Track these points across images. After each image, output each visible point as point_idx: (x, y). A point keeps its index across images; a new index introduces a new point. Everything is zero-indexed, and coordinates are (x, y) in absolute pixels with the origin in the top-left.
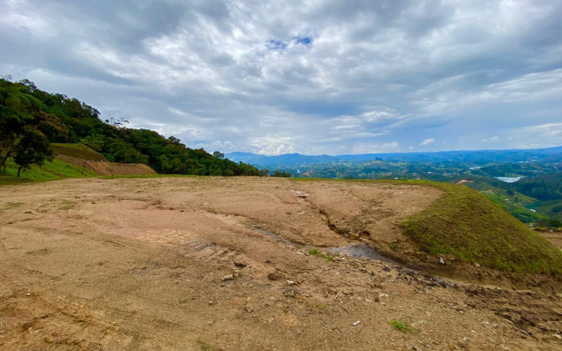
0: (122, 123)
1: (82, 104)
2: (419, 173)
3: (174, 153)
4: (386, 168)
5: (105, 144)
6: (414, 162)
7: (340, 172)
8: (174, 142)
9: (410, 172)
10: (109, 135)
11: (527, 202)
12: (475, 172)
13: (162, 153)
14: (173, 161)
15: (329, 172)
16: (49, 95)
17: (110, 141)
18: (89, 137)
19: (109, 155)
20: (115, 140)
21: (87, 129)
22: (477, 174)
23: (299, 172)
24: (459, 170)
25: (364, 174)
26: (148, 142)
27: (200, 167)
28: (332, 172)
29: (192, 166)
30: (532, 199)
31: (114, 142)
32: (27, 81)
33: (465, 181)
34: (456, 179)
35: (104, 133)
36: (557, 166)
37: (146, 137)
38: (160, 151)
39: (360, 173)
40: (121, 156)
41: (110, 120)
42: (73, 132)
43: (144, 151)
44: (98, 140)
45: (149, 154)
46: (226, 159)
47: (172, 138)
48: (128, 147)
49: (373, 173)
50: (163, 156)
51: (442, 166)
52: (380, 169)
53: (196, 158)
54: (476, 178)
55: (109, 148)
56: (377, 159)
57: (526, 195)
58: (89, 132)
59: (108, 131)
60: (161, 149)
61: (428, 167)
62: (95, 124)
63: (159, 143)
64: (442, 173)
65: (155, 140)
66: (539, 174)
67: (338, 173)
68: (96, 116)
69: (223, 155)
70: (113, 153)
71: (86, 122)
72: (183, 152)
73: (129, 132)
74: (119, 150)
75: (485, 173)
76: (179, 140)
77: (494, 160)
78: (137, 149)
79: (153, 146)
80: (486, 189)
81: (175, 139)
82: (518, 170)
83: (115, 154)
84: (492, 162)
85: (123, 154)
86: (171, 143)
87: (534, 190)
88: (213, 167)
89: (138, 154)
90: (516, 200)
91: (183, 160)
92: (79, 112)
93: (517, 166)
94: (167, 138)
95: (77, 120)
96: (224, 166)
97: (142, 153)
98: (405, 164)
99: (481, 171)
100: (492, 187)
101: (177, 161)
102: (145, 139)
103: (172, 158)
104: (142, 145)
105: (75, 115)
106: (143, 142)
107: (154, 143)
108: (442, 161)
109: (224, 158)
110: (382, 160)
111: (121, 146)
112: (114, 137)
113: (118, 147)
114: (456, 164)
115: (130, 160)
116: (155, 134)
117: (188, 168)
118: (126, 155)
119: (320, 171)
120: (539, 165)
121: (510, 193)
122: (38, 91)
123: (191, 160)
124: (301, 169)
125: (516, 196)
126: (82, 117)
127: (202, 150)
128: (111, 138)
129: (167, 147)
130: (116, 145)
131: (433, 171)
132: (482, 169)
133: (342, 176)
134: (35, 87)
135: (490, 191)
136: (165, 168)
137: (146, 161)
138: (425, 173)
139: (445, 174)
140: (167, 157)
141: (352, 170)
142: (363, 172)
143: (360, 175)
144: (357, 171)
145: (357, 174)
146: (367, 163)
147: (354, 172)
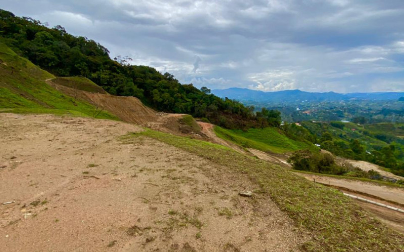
0: (128, 60)
1: (97, 44)
3: (165, 88)
5: (110, 78)
7: (349, 112)
8: (168, 78)
10: (114, 70)
13: (155, 88)
14: (163, 95)
15: (334, 112)
16: (74, 38)
17: (114, 76)
18: (98, 72)
19: (112, 88)
20: (117, 75)
21: (97, 65)
23: (298, 109)
26: (145, 77)
27: (187, 102)
28: (339, 112)
29: (180, 100)
31: (117, 77)
32: (60, 26)
35: (110, 69)
37: (144, 73)
38: (154, 86)
39: (376, 114)
40: (121, 89)
41: (117, 58)
42: (86, 68)
43: (141, 86)
44: (104, 75)
45: (145, 88)
46: (212, 95)
47: (167, 74)
48: (128, 81)
49: (394, 116)
50: (156, 91)
53: (185, 93)
55: (113, 82)
56: (402, 99)
58: (98, 68)
59: (114, 67)
60: (156, 84)
62: (104, 61)
63: (154, 78)
65: (151, 75)
67: (346, 113)
68: (106, 55)
69: (209, 91)
70: (115, 86)
71: (98, 60)
72: (173, 88)
73: (131, 68)
74: (120, 83)
76: (173, 76)
78: (135, 83)
79: (149, 81)
81: (169, 75)
83: (117, 88)
85: (122, 87)
86: (165, 79)
88: (199, 102)
89: (135, 88)
91: (172, 95)
92: (94, 51)
94: (163, 74)
95: (90, 58)
96: (209, 101)
97: (138, 87)
101: (167, 95)
102: (143, 75)
103: (163, 92)
104: (139, 80)
105: (90, 54)
106: (141, 78)
107: (150, 78)
109: (210, 94)
111: (122, 80)
112: (118, 73)
113: (119, 81)
115: (128, 93)
116: (152, 71)
117: (175, 102)
118: (126, 88)
119: (324, 110)
122: (66, 35)
123: (179, 95)
124: (300, 106)
126: (95, 55)
127: (191, 85)
128: (115, 74)
129: (160, 82)
130: (118, 79)
133: (351, 117)
134: (65, 32)
136: (157, 101)
137: (141, 94)
140: (159, 91)
141: (365, 111)
142: (380, 113)
143: (375, 117)
144: (371, 112)
145: (371, 116)
146: (387, 103)
147: (368, 113)
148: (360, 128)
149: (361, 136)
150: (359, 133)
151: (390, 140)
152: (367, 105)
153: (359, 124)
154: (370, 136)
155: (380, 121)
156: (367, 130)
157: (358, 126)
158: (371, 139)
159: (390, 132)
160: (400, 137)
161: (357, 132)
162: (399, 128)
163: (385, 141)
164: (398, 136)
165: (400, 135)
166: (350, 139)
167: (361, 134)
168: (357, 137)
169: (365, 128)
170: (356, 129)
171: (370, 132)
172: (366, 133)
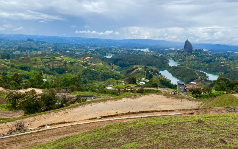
2: (61, 52)
4: (37, 47)
6: (56, 44)
9: (55, 51)
11: (117, 69)
12: (93, 52)
22: (94, 53)
24: (85, 50)
25: (18, 52)
30: (118, 67)
33: (88, 57)
34: (84, 56)
36: (126, 49)
39: (14, 51)
51: (75, 47)
52: (32, 48)
54: (94, 55)
56: (29, 40)
57: (116, 65)
61: (67, 48)
64: (76, 52)
66: (120, 53)
75: (98, 53)
77: (101, 45)
80: (99, 63)
82: (111, 51)
84: (100, 46)
87: (119, 62)
90: (113, 68)
93: (111, 49)
98: (51, 45)
99: (95, 51)
100: (102, 61)
108: (74, 44)
110: (33, 41)
114: (82, 47)
120: (119, 49)
121: (110, 64)
125: (112, 65)
131: (70, 51)
132: (96, 50)
135: (101, 64)
138: (65, 52)
139: (77, 53)
141: (6, 48)
142: (17, 50)
143: (15, 53)
144: (11, 49)
145: (11, 53)
146: (20, 42)
147: (8, 50)
148: (7, 63)
149: (10, 69)
150: (7, 67)
151: (30, 69)
152: (7, 44)
153: (6, 60)
154: (17, 68)
155: (19, 56)
156: (13, 64)
157: (6, 61)
158: (17, 70)
159: (28, 64)
160: (35, 66)
161: (6, 66)
162: (33, 60)
163: (27, 71)
164: (34, 66)
165: (35, 65)
166: (2, 73)
167: (9, 67)
168: (7, 70)
169: (11, 62)
170: (5, 64)
171: (16, 65)
172: (12, 66)
